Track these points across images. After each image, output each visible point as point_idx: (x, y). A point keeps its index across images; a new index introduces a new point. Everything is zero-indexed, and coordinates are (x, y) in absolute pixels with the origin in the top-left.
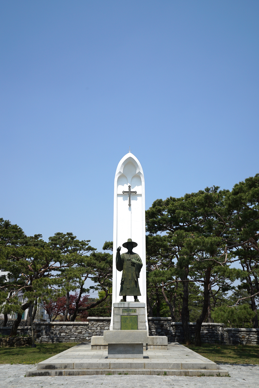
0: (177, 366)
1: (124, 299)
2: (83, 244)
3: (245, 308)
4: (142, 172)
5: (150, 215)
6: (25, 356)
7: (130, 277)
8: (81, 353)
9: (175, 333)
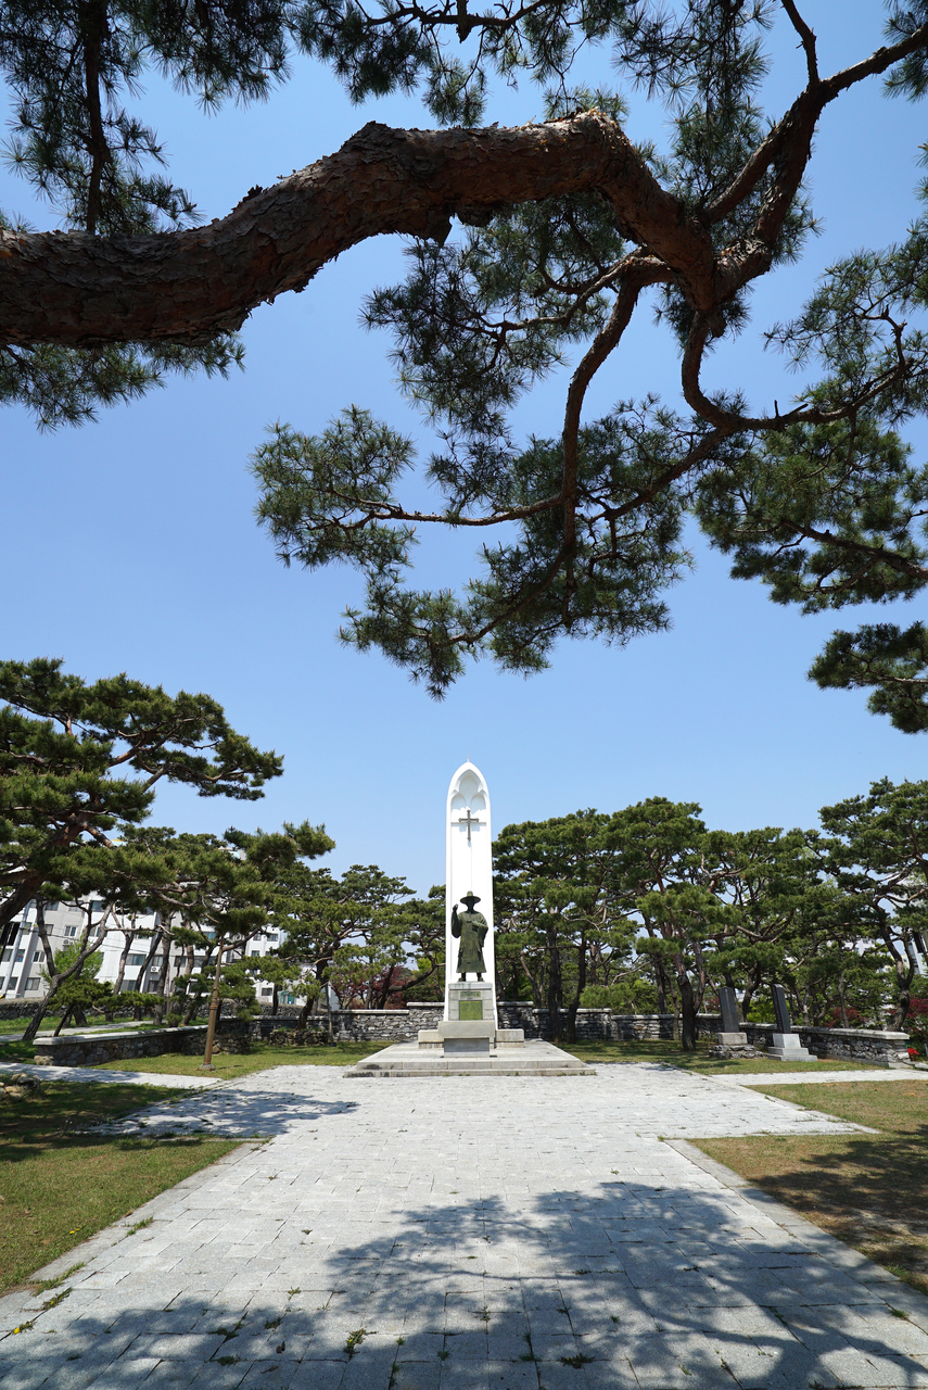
0: (532, 1064)
1: (463, 978)
2: (395, 883)
3: (622, 988)
4: (486, 789)
5: (497, 849)
6: (329, 1057)
7: (471, 947)
8: (407, 1053)
9: (539, 1025)
